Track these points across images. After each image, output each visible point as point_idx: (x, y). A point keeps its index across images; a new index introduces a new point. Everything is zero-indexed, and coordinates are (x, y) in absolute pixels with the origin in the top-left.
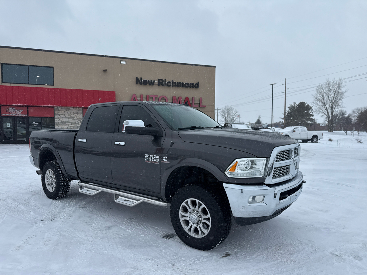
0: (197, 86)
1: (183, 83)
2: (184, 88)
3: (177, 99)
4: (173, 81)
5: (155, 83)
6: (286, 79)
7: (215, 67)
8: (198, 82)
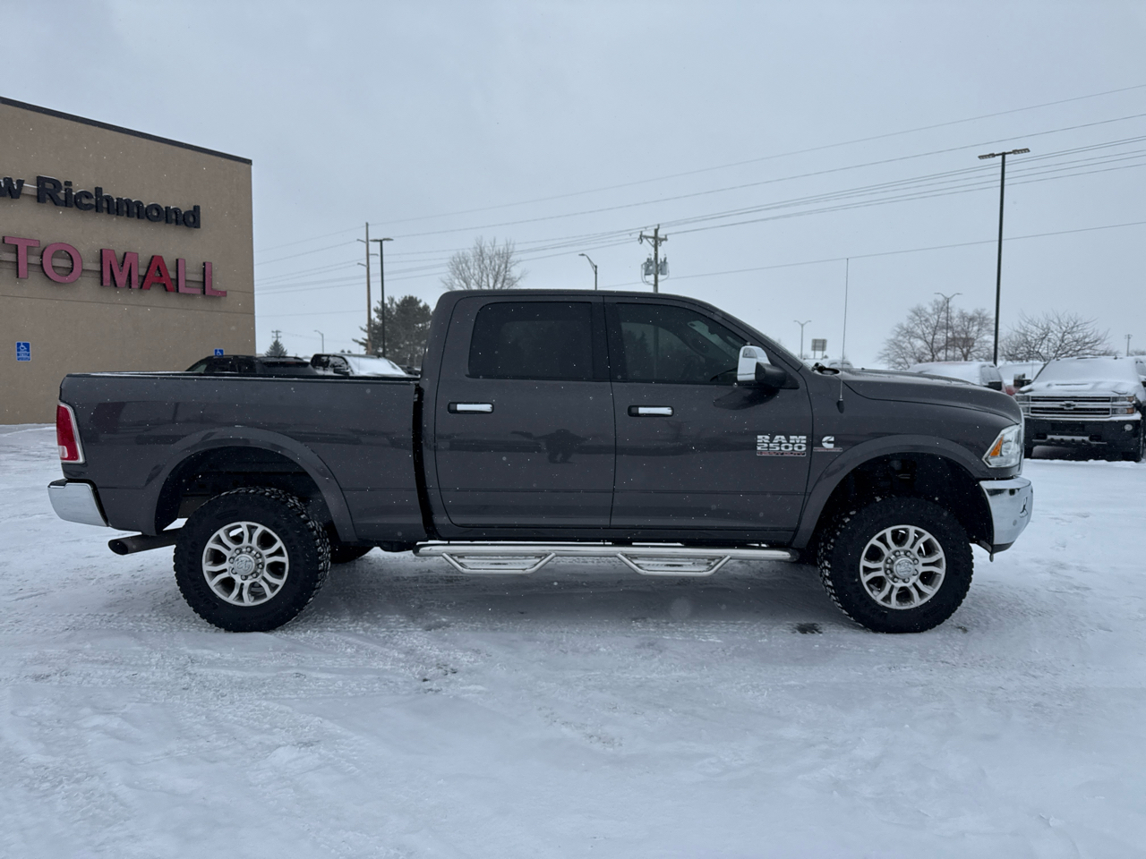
0: (191, 219)
1: (139, 204)
2: (144, 222)
3: (120, 260)
4: (99, 190)
5: (24, 191)
6: (367, 224)
7: (249, 162)
8: (197, 208)
